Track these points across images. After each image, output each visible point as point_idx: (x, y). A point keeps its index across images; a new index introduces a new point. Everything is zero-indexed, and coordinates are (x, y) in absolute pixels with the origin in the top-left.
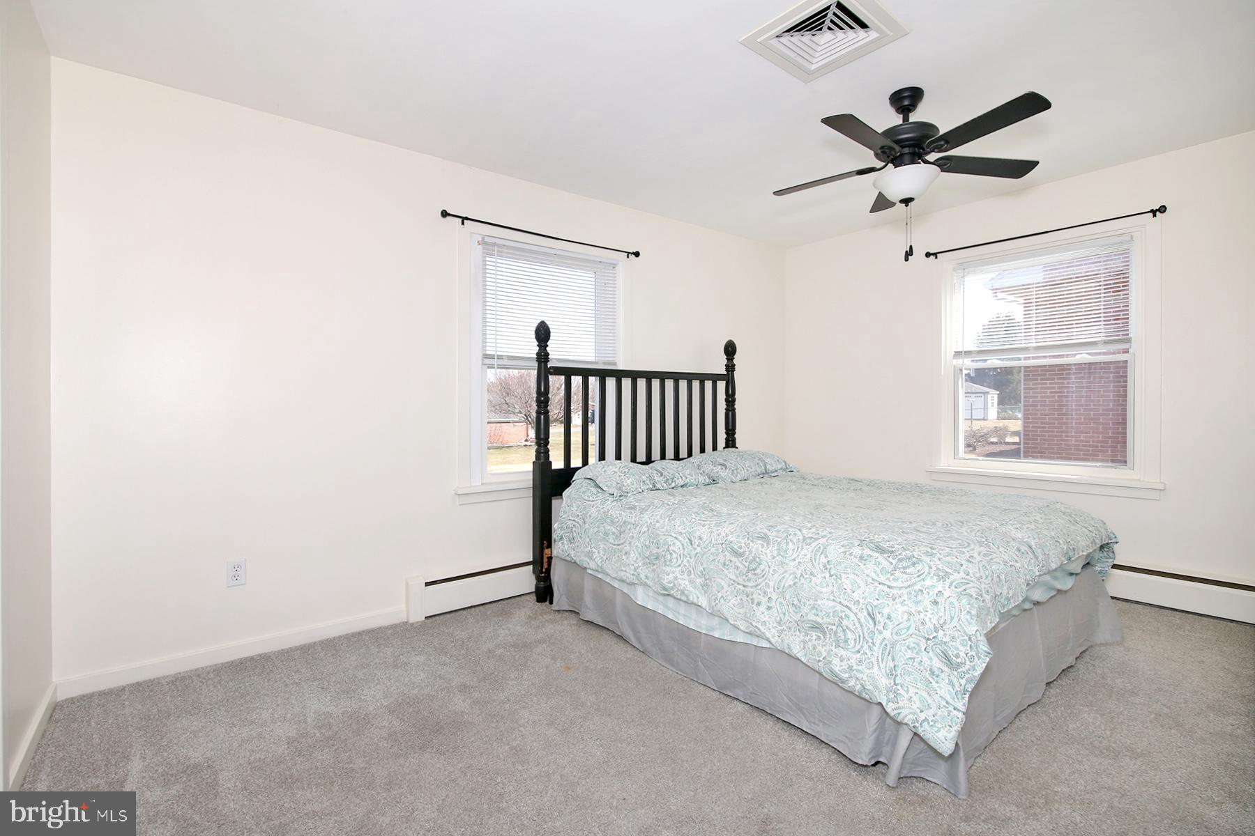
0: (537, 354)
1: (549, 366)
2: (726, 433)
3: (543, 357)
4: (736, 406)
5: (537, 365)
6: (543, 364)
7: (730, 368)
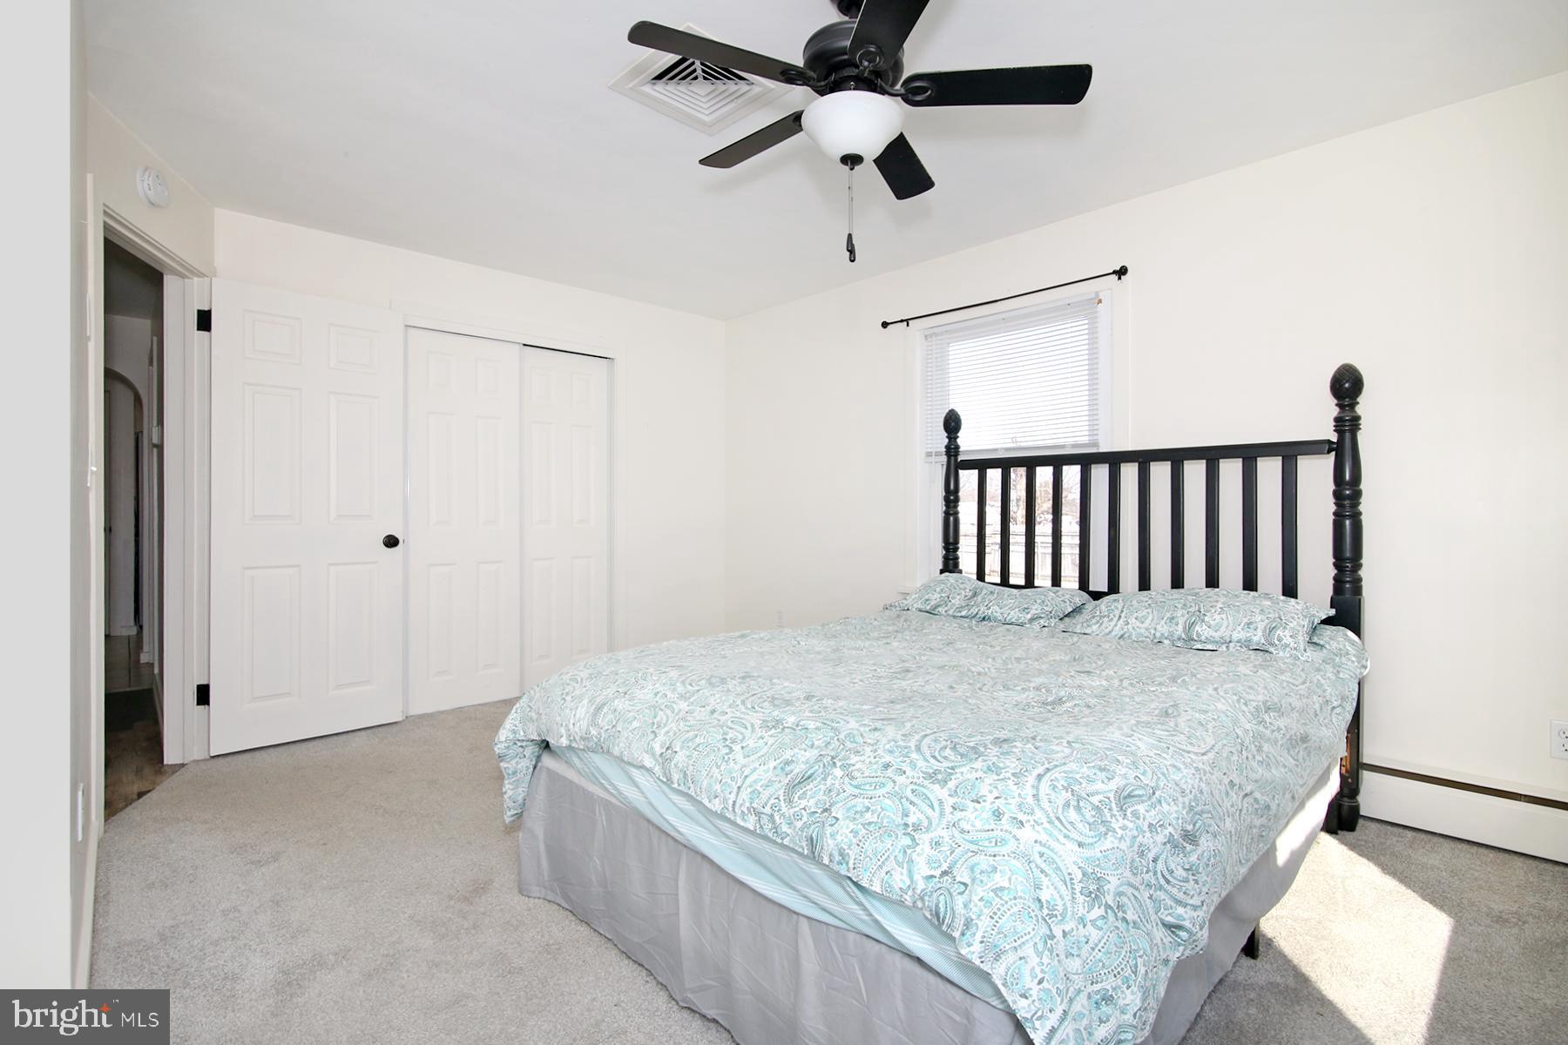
0: (946, 447)
1: (959, 460)
2: (1335, 564)
3: (952, 450)
4: (1361, 508)
5: (946, 460)
6: (953, 458)
7: (1348, 425)
